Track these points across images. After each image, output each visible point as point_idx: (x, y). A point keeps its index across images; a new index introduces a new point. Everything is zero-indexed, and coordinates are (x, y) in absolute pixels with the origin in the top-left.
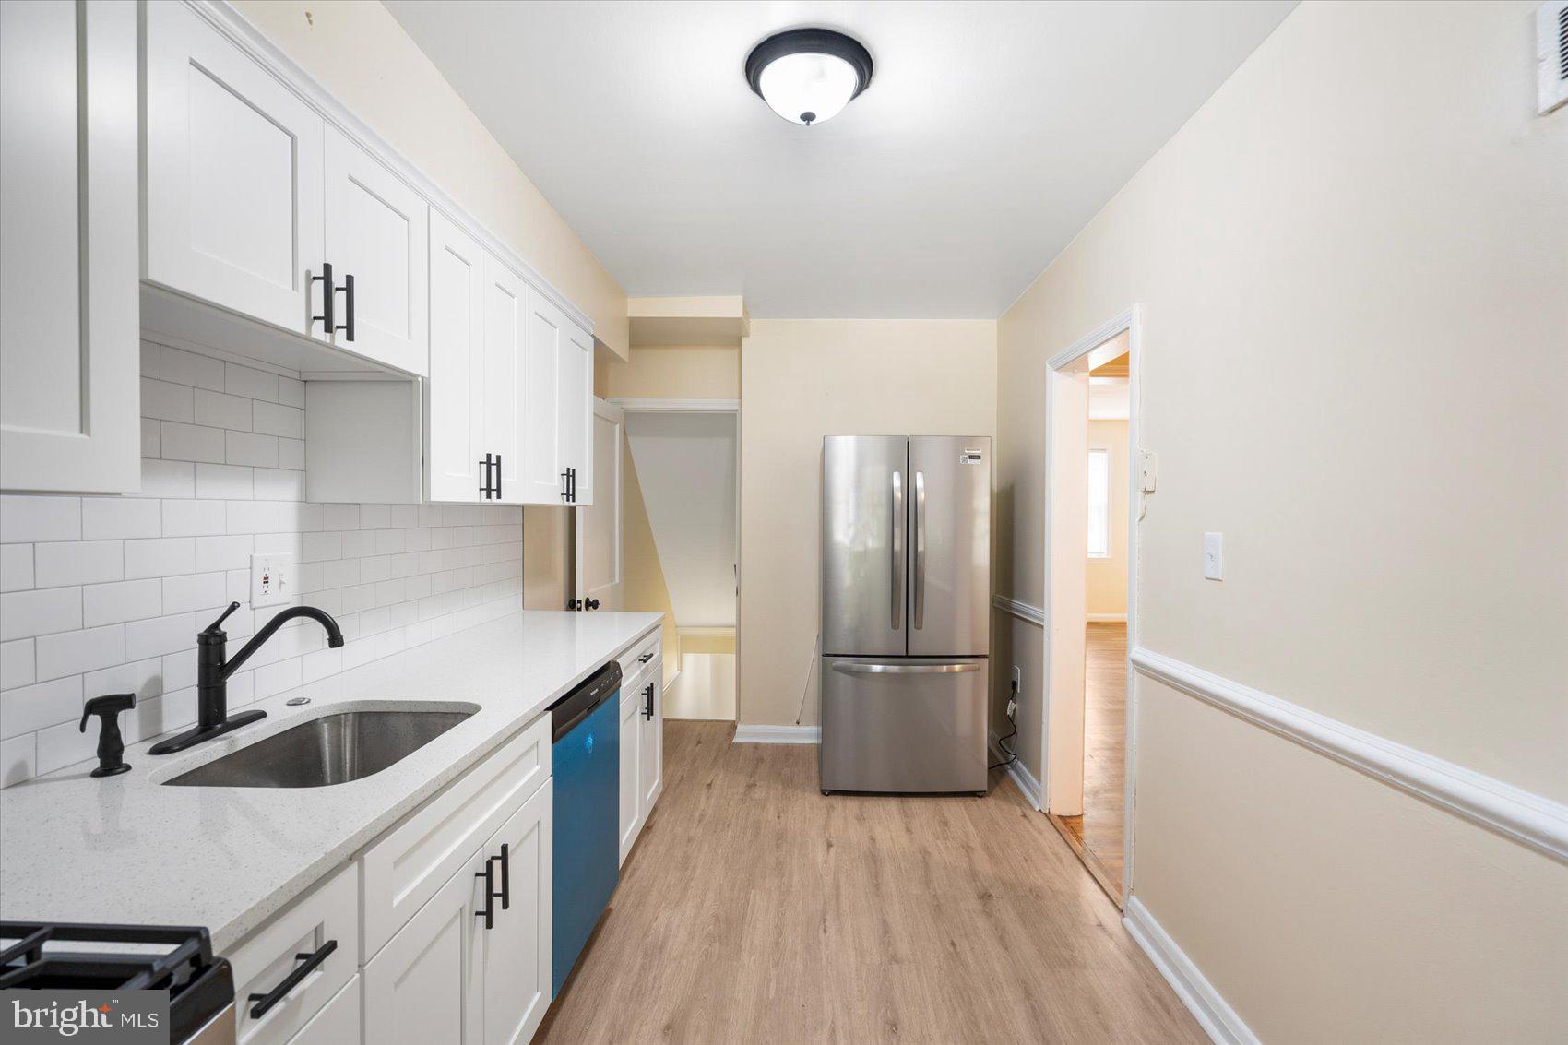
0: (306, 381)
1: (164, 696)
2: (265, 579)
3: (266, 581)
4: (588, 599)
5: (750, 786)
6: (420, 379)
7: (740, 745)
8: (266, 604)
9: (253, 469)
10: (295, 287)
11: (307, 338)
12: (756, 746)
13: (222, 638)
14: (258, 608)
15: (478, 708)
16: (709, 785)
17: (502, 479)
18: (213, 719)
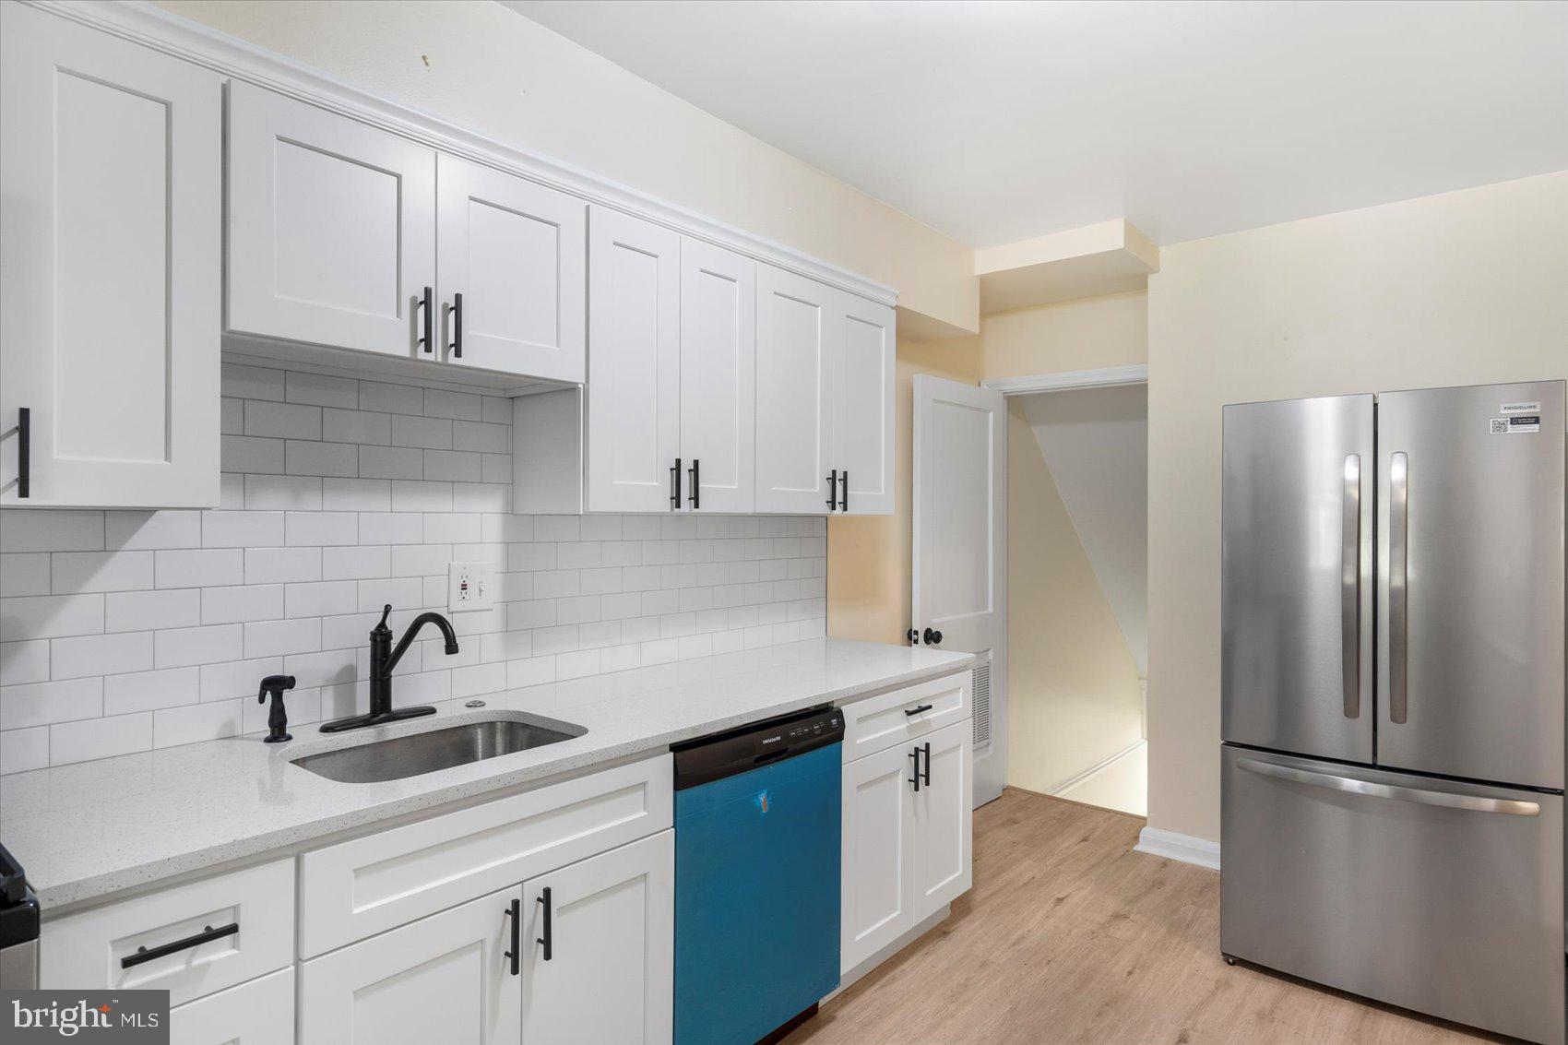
0: (512, 398)
1: (358, 683)
2: (463, 585)
3: (464, 587)
4: (928, 631)
5: (1119, 917)
6: (580, 386)
7: (1142, 855)
8: (464, 609)
9: (451, 483)
10: (399, 314)
11: (413, 359)
12: (1166, 863)
13: (388, 636)
14: (457, 612)
15: (583, 731)
16: (1060, 900)
17: (700, 486)
18: (382, 708)
